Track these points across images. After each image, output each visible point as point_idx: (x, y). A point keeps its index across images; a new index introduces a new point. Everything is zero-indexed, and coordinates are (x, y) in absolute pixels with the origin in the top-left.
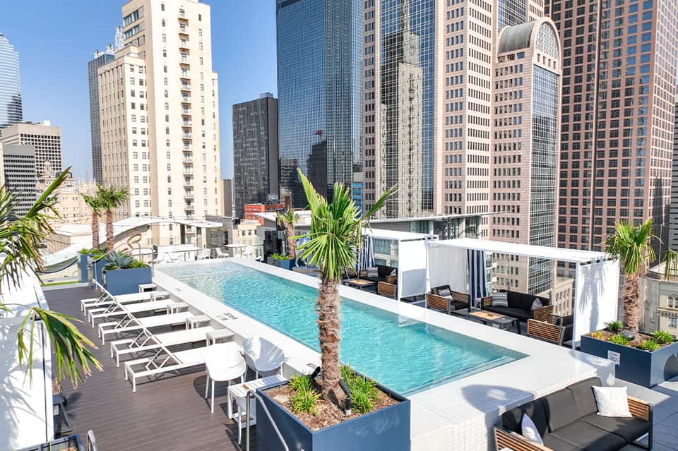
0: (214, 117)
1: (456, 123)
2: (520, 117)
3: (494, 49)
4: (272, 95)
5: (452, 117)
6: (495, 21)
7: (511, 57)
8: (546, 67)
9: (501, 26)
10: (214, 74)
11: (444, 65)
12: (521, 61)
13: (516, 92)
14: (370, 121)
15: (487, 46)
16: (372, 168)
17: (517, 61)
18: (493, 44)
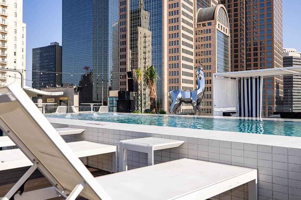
0: (23, 51)
1: (175, 60)
2: (210, 58)
3: (195, 19)
4: (58, 43)
5: (172, 57)
6: (195, 5)
7: (204, 25)
8: (222, 31)
9: (198, 8)
10: (24, 24)
11: (167, 27)
12: (210, 27)
13: (207, 44)
14: (123, 58)
15: (191, 18)
16: (124, 86)
17: (208, 27)
18: (194, 17)
